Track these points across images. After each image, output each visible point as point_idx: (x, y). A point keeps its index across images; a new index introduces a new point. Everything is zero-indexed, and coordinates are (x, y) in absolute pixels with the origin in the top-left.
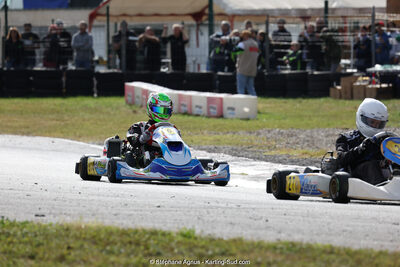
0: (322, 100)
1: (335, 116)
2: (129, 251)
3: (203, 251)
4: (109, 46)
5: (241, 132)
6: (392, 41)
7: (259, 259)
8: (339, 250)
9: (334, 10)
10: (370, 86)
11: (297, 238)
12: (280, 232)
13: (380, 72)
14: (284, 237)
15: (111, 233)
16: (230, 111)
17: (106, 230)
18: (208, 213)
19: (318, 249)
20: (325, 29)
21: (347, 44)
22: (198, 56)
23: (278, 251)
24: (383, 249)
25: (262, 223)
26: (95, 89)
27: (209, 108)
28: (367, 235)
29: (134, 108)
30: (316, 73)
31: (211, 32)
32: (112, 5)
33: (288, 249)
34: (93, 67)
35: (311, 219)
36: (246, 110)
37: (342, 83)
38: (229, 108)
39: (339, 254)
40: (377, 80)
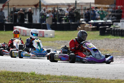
0: (75, 31)
2: (15, 79)
3: (37, 78)
4: (9, 15)
5: (50, 42)
6: (97, 13)
8: (80, 78)
9: (78, 3)
10: (90, 27)
11: (67, 74)
12: (61, 73)
13: (93, 23)
14: (63, 74)
15: (9, 73)
16: (46, 35)
17: (8, 72)
18: (39, 67)
19: (73, 78)
20: (75, 9)
21: (82, 14)
22: (36, 18)
24: (93, 78)
25: (56, 70)
26: (4, 29)
27: (40, 34)
28: (88, 73)
30: (73, 23)
31: (40, 11)
32: (10, 2)
33: (64, 78)
34: (4, 22)
35: (71, 68)
36: (51, 35)
37: (81, 26)
39: (79, 79)
40: (92, 25)
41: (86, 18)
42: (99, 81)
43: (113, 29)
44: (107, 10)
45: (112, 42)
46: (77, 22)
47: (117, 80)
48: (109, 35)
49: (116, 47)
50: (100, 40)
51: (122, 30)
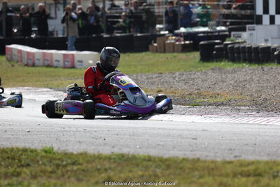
0: (144, 54)
1: (153, 65)
2: (8, 164)
3: (59, 162)
7: (99, 167)
8: (155, 158)
10: (177, 43)
11: (125, 151)
12: (113, 147)
13: (184, 33)
14: (116, 150)
16: (79, 63)
18: (63, 135)
19: (140, 158)
20: (145, 4)
21: (161, 14)
22: (56, 26)
23: (112, 161)
24: (185, 157)
25: (101, 141)
27: (64, 61)
28: (175, 148)
29: (12, 63)
30: (139, 35)
33: (119, 159)
35: (135, 137)
36: (91, 62)
37: (158, 41)
38: (79, 61)
39: (154, 161)
40: (182, 39)
41: (168, 22)
42: (197, 165)
43: (230, 46)
44: (216, 3)
45: (229, 76)
46: (148, 32)
47: (238, 161)
48: (221, 61)
49: (237, 86)
50: (202, 71)
51: (250, 48)
